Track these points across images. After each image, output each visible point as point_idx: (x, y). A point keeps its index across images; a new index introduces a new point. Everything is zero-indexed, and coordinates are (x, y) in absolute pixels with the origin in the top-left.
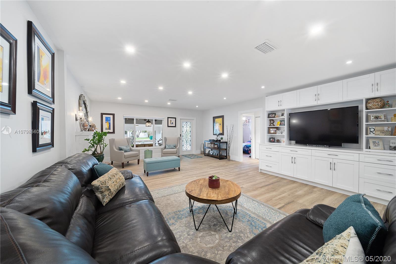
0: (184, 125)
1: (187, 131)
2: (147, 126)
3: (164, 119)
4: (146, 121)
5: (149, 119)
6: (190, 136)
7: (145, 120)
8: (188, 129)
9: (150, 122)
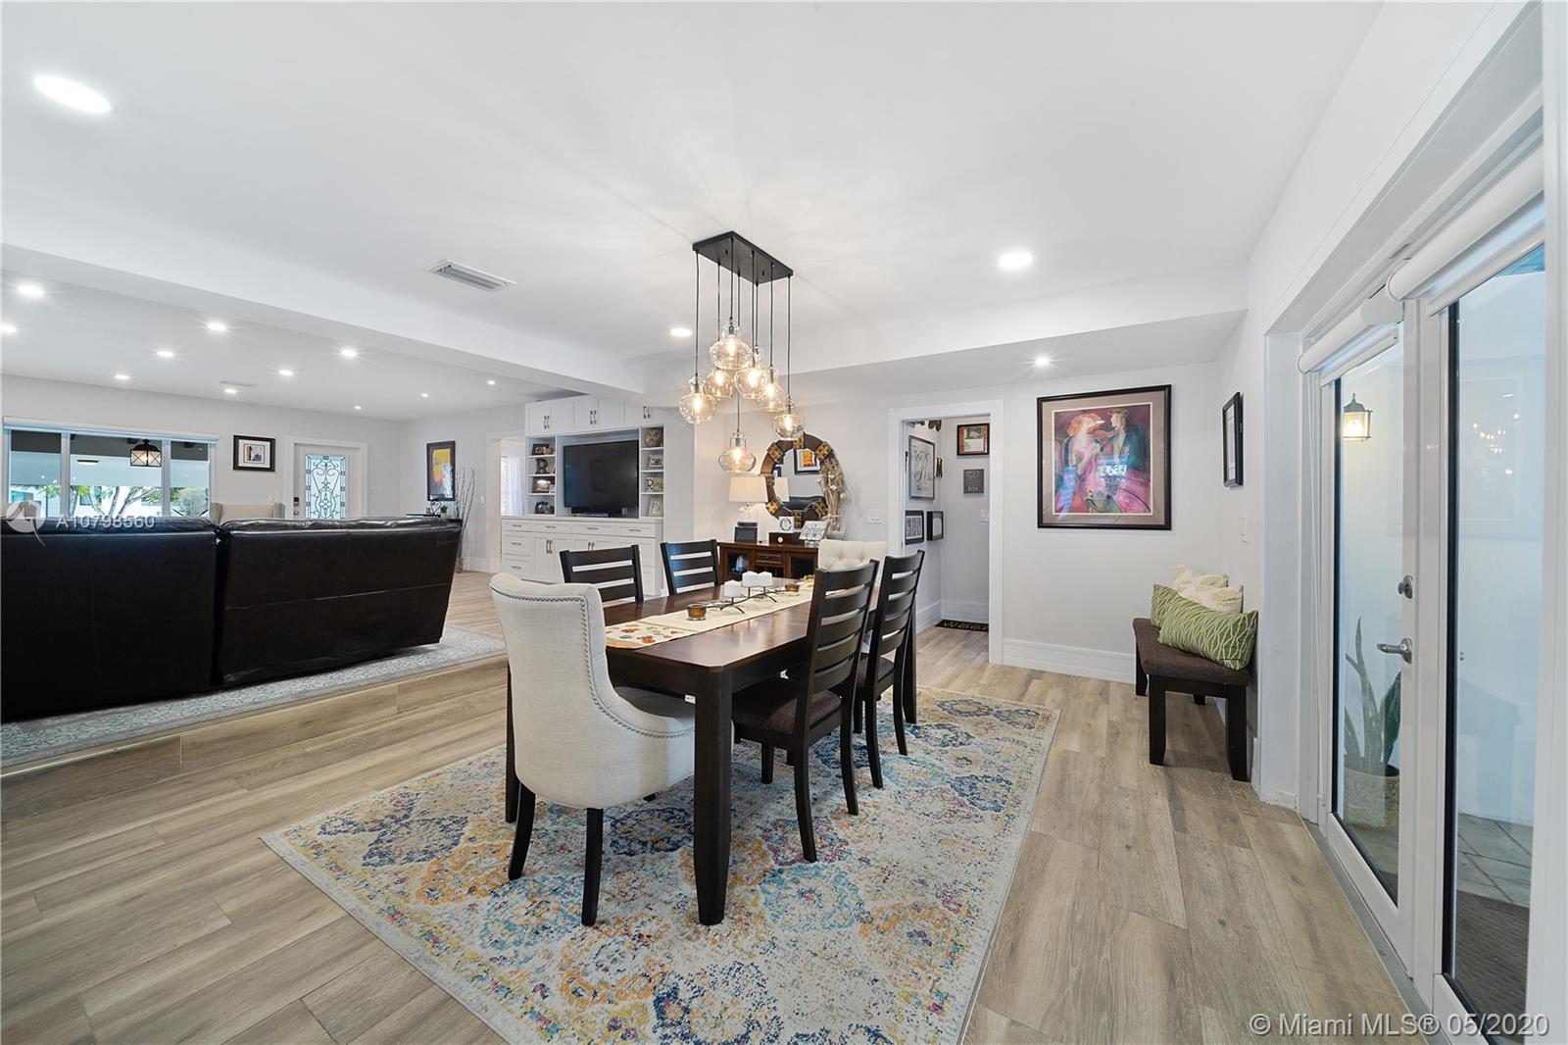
0: (313, 467)
1: (326, 485)
2: (138, 462)
3: (217, 440)
4: (134, 446)
5: (148, 438)
6: (342, 504)
7: (130, 441)
8: (335, 480)
9: (155, 449)
